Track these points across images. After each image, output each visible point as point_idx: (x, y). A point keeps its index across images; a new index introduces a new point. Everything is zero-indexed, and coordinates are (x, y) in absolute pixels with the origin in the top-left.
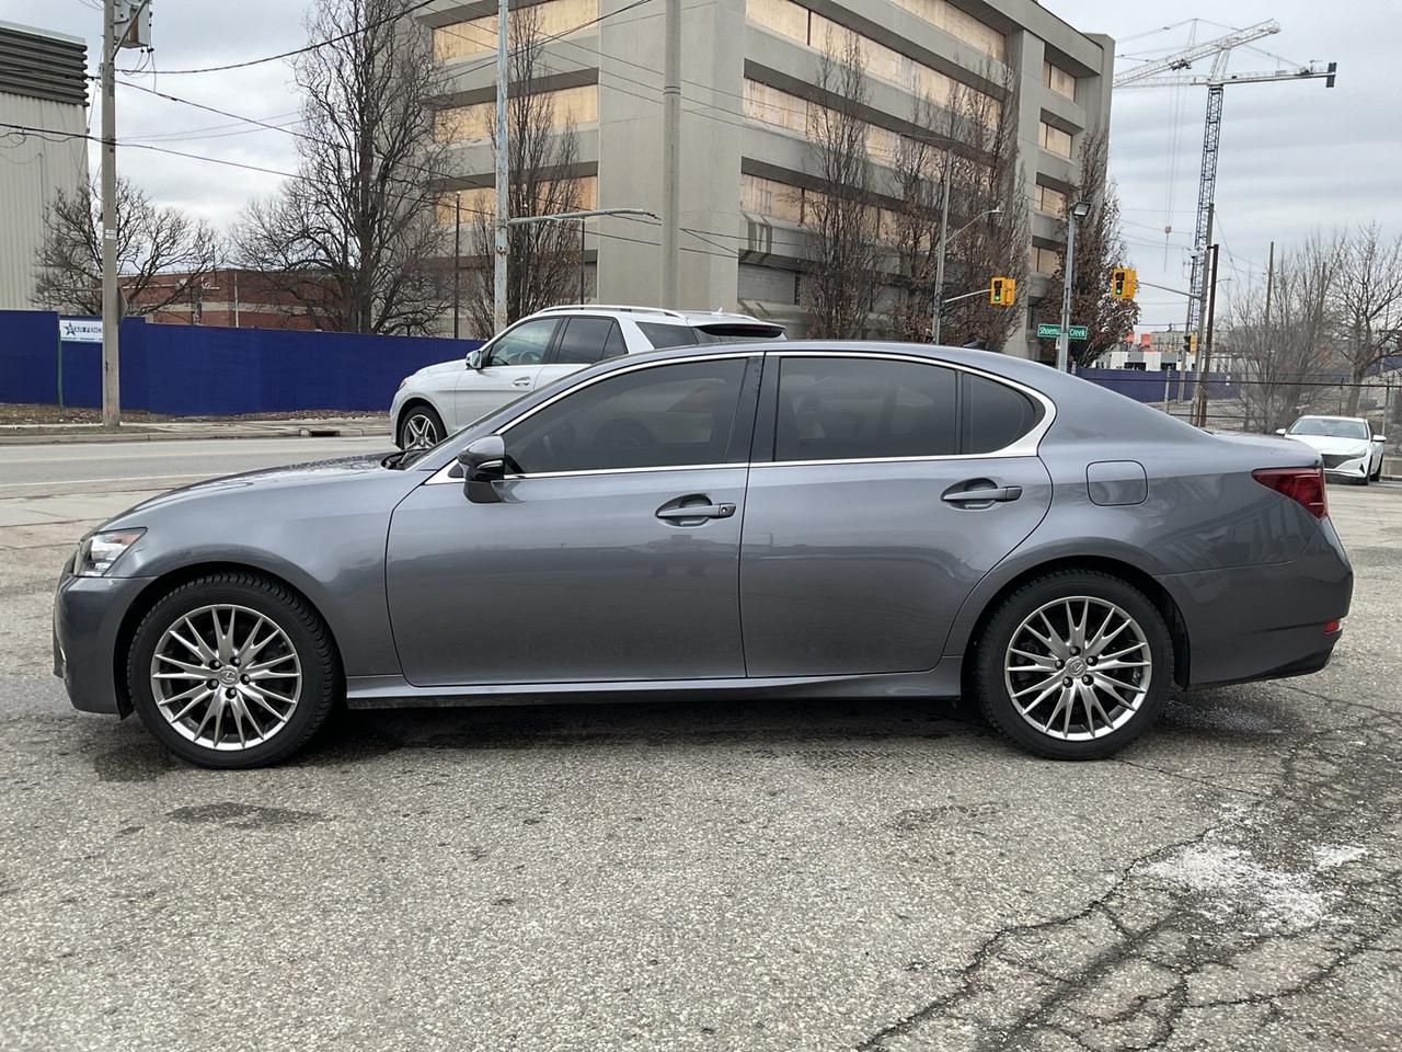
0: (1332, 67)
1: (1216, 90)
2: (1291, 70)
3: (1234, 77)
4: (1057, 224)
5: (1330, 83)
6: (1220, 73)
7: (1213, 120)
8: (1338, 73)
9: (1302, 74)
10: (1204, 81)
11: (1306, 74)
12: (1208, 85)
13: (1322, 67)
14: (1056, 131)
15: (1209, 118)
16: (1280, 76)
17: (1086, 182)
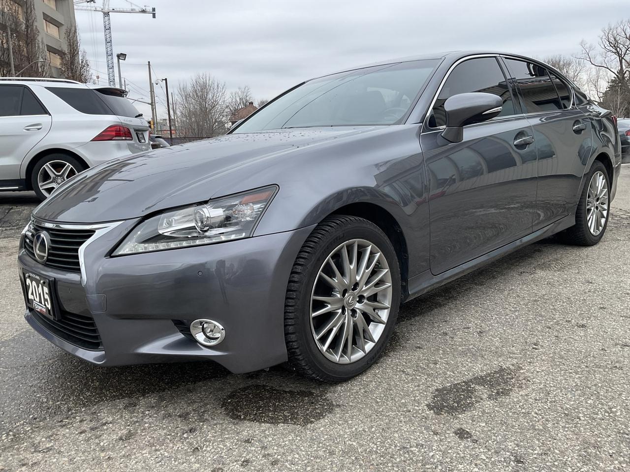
0: (154, 10)
1: (106, 14)
2: (137, 9)
3: (113, 9)
4: (60, 71)
5: (154, 16)
6: (107, 7)
7: (107, 29)
8: (156, 12)
9: (142, 11)
10: (100, 10)
11: (143, 11)
12: (102, 12)
13: (150, 9)
14: (50, 24)
15: (105, 27)
16: (133, 11)
17: (70, 50)
